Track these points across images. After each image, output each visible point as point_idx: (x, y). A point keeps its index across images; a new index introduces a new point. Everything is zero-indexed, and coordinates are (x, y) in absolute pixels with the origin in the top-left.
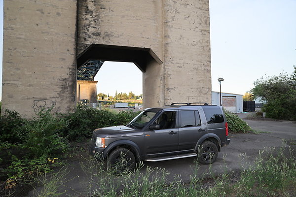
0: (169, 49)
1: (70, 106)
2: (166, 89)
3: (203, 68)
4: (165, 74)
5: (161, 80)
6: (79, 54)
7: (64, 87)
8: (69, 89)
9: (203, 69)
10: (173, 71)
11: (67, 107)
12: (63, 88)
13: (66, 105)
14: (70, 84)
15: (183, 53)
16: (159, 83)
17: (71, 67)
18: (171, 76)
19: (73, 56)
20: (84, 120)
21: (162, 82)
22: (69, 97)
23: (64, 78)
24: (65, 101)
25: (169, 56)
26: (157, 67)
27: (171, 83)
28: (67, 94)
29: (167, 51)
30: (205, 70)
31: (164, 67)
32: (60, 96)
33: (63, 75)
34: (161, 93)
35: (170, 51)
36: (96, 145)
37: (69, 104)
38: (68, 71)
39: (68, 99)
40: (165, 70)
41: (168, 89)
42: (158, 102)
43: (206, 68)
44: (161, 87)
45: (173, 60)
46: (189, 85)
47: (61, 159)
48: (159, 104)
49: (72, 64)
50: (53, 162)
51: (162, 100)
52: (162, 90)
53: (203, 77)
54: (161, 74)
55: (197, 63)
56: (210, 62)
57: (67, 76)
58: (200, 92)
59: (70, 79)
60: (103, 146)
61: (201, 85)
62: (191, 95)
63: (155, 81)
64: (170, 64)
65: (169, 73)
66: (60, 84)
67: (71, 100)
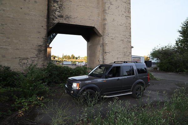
0: (107, 27)
1: (44, 63)
2: (104, 52)
3: (126, 40)
4: (104, 43)
5: (101, 47)
6: (49, 29)
7: (40, 51)
8: (43, 52)
9: (126, 41)
10: (108, 41)
11: (42, 64)
12: (39, 51)
13: (41, 63)
14: (44, 49)
15: (115, 30)
16: (99, 48)
17: (44, 37)
18: (107, 45)
19: (45, 30)
20: (54, 72)
21: (101, 48)
22: (43, 57)
23: (40, 45)
24: (40, 60)
25: (106, 32)
26: (98, 39)
27: (107, 49)
28: (42, 55)
29: (105, 28)
30: (127, 41)
31: (103, 39)
32: (37, 57)
33: (39, 42)
34: (101, 55)
35: (107, 29)
36: (72, 88)
37: (43, 62)
38: (42, 40)
39: (42, 59)
40: (104, 41)
41: (105, 53)
42: (99, 61)
43: (128, 40)
44: (101, 51)
45: (108, 35)
46: (118, 51)
47: (45, 97)
48: (99, 62)
49: (45, 36)
50: (41, 99)
51: (101, 60)
52: (101, 53)
53: (126, 45)
54: (101, 43)
55: (123, 37)
56: (131, 36)
57: (42, 44)
58: (125, 55)
59: (44, 45)
60: (77, 88)
61: (125, 50)
62: (119, 57)
63: (96, 47)
64: (107, 37)
65: (106, 42)
66: (37, 49)
67: (44, 59)
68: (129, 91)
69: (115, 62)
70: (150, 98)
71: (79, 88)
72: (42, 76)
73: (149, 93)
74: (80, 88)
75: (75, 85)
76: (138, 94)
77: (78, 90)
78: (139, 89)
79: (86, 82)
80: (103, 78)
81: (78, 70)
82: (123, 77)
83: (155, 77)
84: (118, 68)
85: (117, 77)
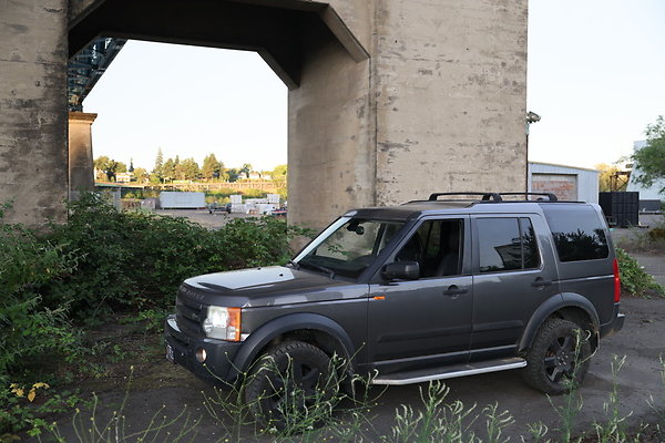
0: (394, 6)
1: (51, 200)
2: (379, 144)
3: (500, 76)
4: (377, 95)
5: (361, 115)
6: (77, 11)
7: (26, 132)
8: (44, 138)
9: (500, 81)
10: (404, 84)
11: (40, 204)
12: (21, 133)
13: (36, 198)
14: (49, 121)
15: (438, 23)
16: (352, 124)
17: (51, 59)
18: (396, 104)
19: (56, 18)
20: (110, 250)
21: (364, 121)
22: (46, 166)
23: (26, 99)
24: (31, 183)
25: (392, 33)
26: (345, 69)
27: (395, 125)
28: (38, 157)
29: (386, 13)
30: (506, 82)
31: (374, 72)
32: (13, 164)
33: (21, 86)
34: (362, 158)
35: (394, 16)
36: (204, 334)
37: (45, 194)
38: (39, 72)
39: (42, 176)
40: (377, 83)
41: (386, 147)
42: (349, 190)
43: (512, 77)
44: (363, 138)
45: (403, 48)
46: (453, 136)
47: (58, 387)
48: (354, 198)
49: (53, 48)
50: (32, 397)
51: (363, 184)
52: (364, 151)
53: (499, 106)
54: (363, 93)
55: (484, 59)
56: (524, 56)
57: (36, 93)
58: (490, 159)
59: (49, 103)
60: (232, 336)
61: (494, 133)
62: (461, 168)
63: (338, 117)
64: (395, 60)
65: (391, 91)
66: (11, 120)
67: (52, 177)
68: (510, 354)
69: (433, 197)
70: (626, 391)
71: (241, 333)
72: (41, 269)
73: (614, 364)
74: (245, 336)
75: (219, 321)
76: (556, 371)
77: (238, 346)
78: (561, 341)
79: (278, 301)
80: (370, 282)
81: (235, 240)
82: (479, 279)
83: (654, 279)
84: (452, 228)
85: (447, 274)
